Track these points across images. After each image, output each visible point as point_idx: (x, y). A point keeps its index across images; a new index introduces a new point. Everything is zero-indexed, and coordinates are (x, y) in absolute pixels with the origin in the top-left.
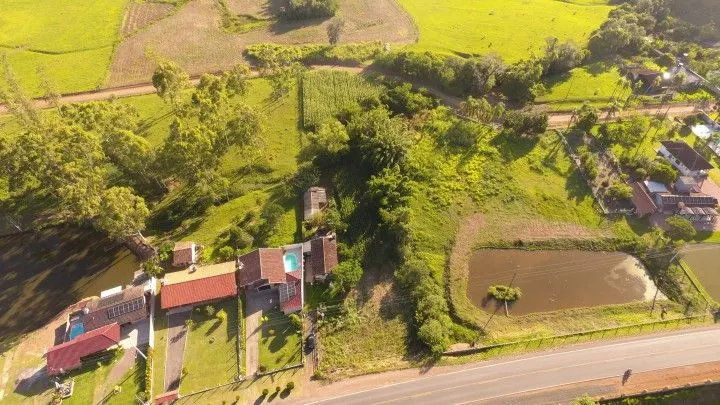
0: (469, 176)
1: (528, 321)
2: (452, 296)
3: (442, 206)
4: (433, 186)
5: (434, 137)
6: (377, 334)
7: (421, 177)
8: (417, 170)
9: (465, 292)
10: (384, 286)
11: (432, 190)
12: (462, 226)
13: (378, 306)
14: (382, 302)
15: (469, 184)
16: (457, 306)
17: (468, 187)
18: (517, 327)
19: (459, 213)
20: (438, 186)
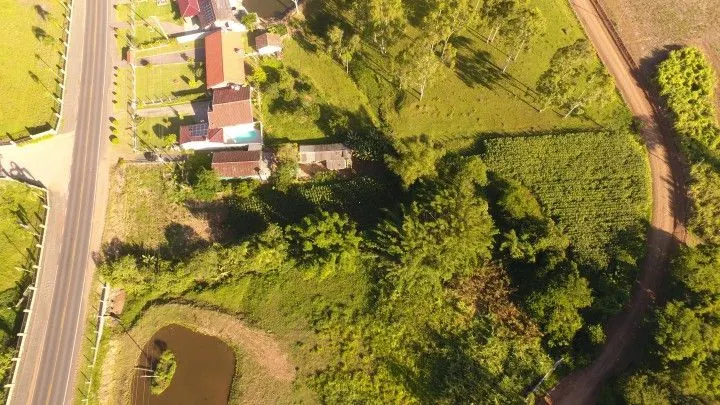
0: (367, 377)
1: (121, 392)
2: (176, 305)
3: (316, 322)
4: (356, 314)
5: (465, 335)
6: (153, 219)
7: (376, 300)
8: (388, 295)
9: (178, 322)
10: (206, 231)
11: (349, 312)
12: (276, 344)
13: (185, 222)
14: (187, 228)
15: (352, 373)
16: (163, 308)
17: (345, 369)
18: (118, 375)
19: (299, 343)
20: (353, 323)
